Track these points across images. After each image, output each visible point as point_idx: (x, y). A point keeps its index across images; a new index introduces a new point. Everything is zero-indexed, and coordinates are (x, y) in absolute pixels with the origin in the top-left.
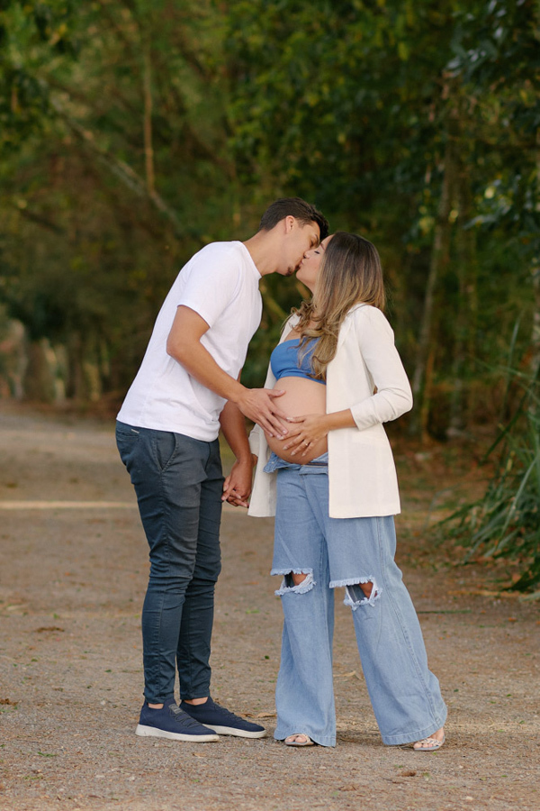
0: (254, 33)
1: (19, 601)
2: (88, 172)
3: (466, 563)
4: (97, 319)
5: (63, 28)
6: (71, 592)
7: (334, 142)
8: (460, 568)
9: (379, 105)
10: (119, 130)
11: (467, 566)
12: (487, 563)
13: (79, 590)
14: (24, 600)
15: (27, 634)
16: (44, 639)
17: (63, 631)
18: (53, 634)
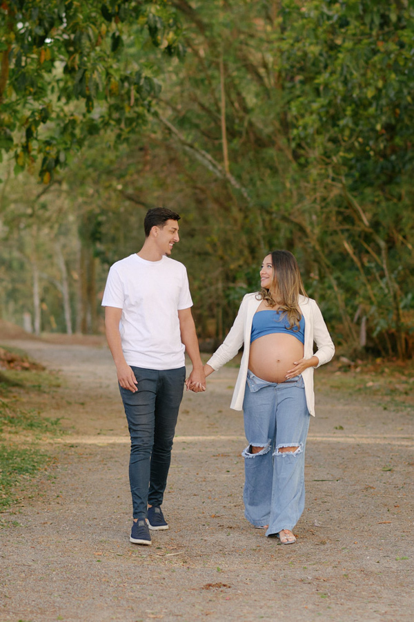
0: (311, 44)
1: (175, 547)
2: (173, 161)
5: (171, 35)
7: (373, 129)
9: (409, 99)
10: (197, 126)
13: (229, 534)
14: (179, 547)
15: (196, 593)
16: (214, 599)
17: (229, 587)
18: (221, 591)
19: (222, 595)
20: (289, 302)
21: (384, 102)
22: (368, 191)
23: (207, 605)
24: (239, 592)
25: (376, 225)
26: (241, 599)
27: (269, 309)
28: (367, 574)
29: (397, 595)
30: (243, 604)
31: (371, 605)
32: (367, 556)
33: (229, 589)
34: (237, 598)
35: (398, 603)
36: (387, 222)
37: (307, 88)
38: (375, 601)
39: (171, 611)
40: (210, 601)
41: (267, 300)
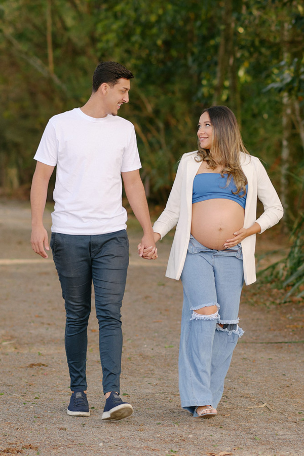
1: (9, 338)
2: (13, 64)
3: (285, 302)
4: (16, 145)
6: (42, 331)
7: (155, 44)
8: (282, 305)
9: (181, 23)
10: (30, 40)
11: (287, 304)
12: (299, 302)
13: (47, 329)
14: (12, 337)
15: (23, 370)
16: (36, 374)
17: (47, 366)
18: (41, 369)
19: (41, 371)
20: (231, 162)
21: (163, 25)
22: (151, 88)
23: (30, 378)
24: (54, 369)
25: (157, 112)
26: (55, 375)
27: (210, 171)
28: (144, 357)
29: (165, 372)
30: (56, 378)
31: (146, 379)
32: (145, 344)
33: (47, 368)
34: (52, 374)
35: (165, 378)
36: (164, 110)
37: (110, 14)
38: (149, 376)
39: (5, 383)
40: (33, 375)
41: (208, 161)
